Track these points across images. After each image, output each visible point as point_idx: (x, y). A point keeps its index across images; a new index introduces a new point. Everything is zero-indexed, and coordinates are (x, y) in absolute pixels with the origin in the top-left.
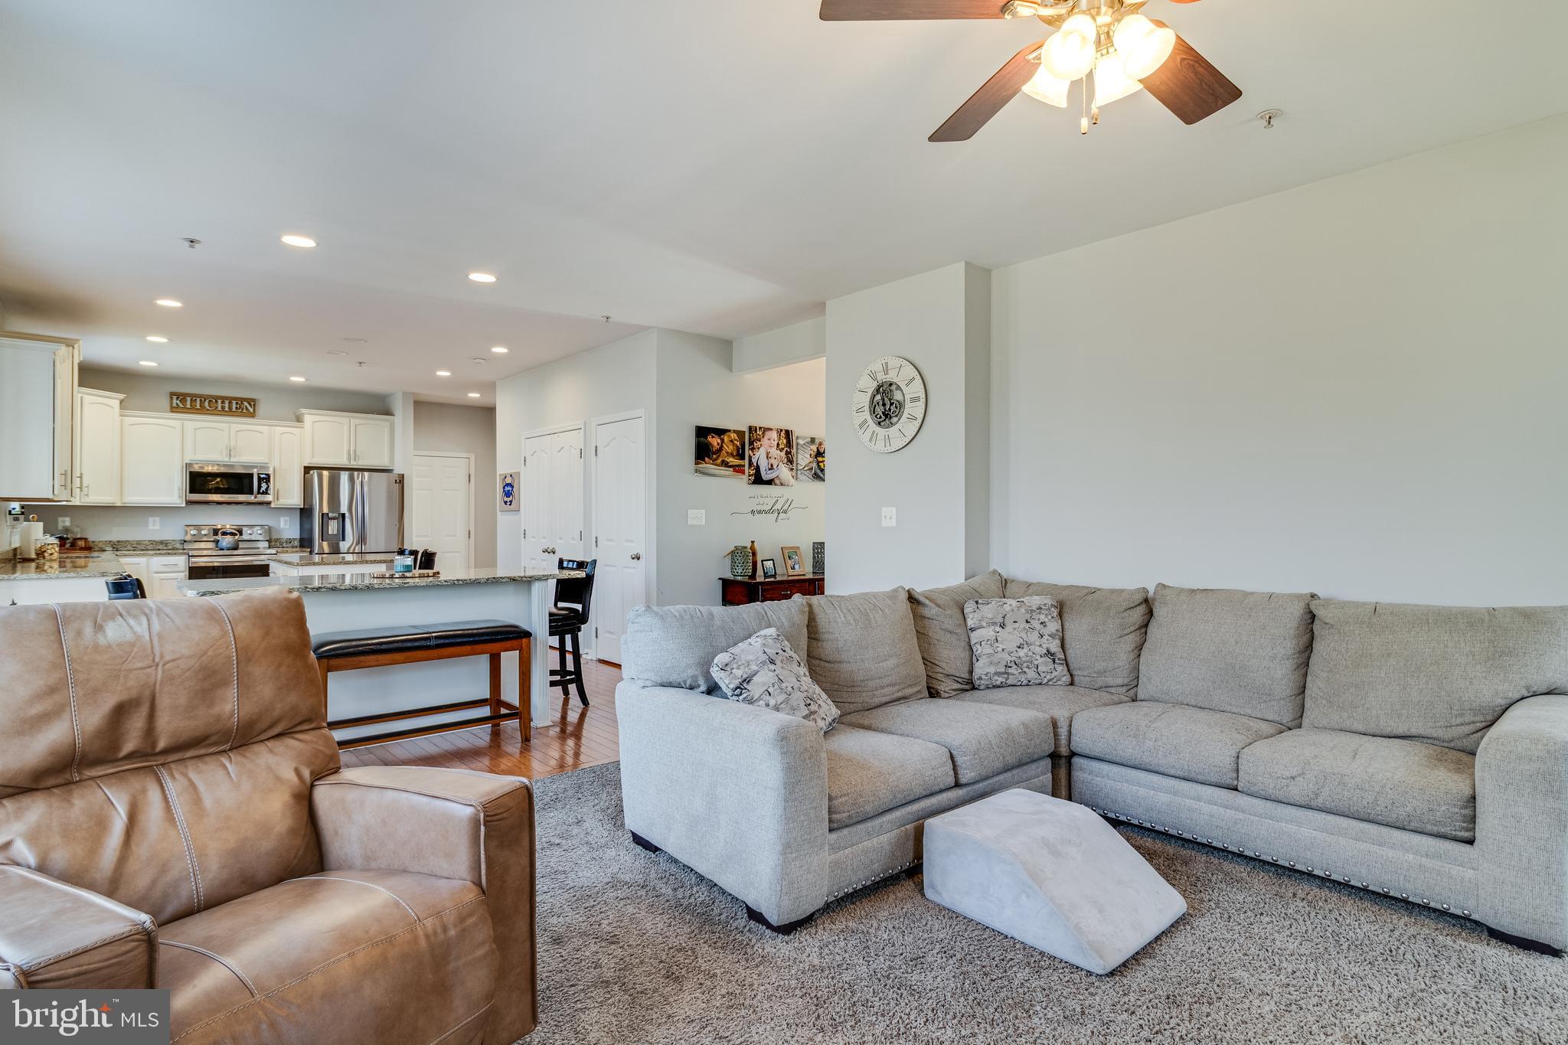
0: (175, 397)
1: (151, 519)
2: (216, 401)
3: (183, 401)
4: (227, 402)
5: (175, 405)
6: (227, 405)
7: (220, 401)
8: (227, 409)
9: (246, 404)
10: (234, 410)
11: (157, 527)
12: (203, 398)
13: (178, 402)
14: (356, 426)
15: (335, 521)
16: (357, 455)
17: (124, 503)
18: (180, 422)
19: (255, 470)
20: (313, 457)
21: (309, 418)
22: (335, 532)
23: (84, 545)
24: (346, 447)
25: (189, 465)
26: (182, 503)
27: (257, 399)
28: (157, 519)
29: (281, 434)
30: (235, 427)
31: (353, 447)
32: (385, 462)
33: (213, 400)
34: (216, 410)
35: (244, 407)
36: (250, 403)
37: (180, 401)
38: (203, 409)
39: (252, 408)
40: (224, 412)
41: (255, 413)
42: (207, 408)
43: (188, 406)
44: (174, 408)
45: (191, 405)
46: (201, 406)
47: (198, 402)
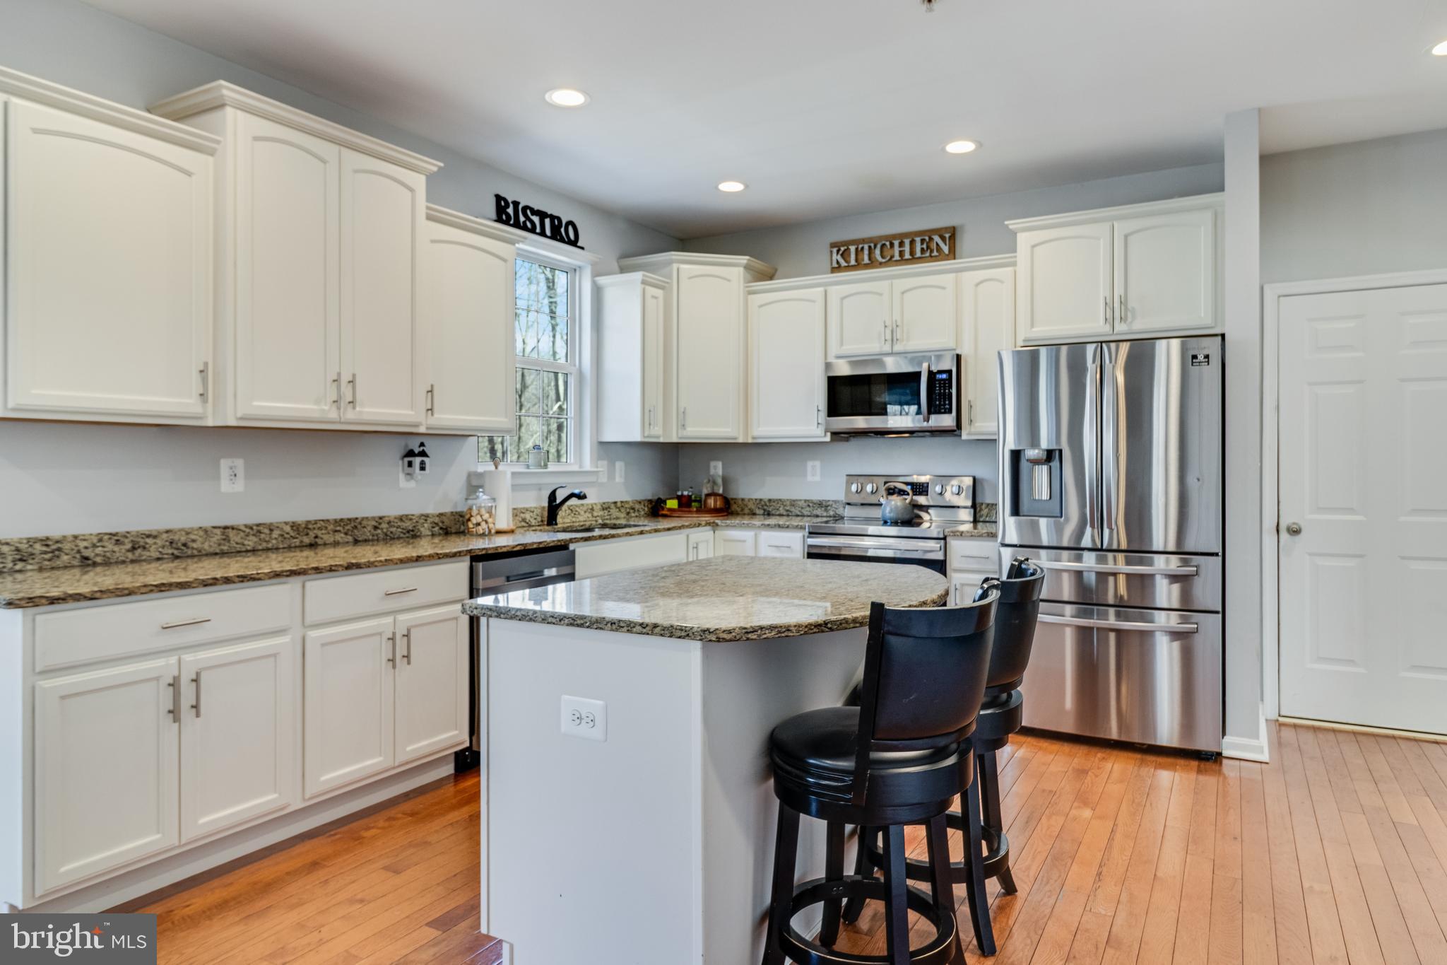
0: (835, 250)
1: (810, 464)
2: (892, 245)
3: (845, 255)
4: (907, 242)
5: (835, 265)
6: (907, 248)
7: (896, 243)
8: (907, 256)
9: (937, 239)
10: (918, 254)
11: (817, 478)
12: (873, 242)
13: (839, 258)
14: (1126, 237)
15: (1045, 468)
16: (1129, 307)
17: (754, 438)
18: (821, 289)
19: (925, 365)
20: (1032, 326)
21: (1024, 240)
22: (1045, 496)
23: (719, 504)
24: (1103, 291)
25: (828, 366)
26: (823, 434)
27: (962, 227)
28: (817, 463)
29: (977, 285)
30: (901, 284)
31: (1119, 291)
32: (1199, 317)
33: (888, 243)
34: (890, 262)
35: (934, 246)
36: (947, 236)
37: (842, 255)
38: (872, 264)
39: (946, 244)
40: (902, 261)
41: (952, 254)
42: (877, 261)
43: (853, 262)
44: (834, 270)
45: (857, 260)
46: (870, 259)
47: (866, 252)
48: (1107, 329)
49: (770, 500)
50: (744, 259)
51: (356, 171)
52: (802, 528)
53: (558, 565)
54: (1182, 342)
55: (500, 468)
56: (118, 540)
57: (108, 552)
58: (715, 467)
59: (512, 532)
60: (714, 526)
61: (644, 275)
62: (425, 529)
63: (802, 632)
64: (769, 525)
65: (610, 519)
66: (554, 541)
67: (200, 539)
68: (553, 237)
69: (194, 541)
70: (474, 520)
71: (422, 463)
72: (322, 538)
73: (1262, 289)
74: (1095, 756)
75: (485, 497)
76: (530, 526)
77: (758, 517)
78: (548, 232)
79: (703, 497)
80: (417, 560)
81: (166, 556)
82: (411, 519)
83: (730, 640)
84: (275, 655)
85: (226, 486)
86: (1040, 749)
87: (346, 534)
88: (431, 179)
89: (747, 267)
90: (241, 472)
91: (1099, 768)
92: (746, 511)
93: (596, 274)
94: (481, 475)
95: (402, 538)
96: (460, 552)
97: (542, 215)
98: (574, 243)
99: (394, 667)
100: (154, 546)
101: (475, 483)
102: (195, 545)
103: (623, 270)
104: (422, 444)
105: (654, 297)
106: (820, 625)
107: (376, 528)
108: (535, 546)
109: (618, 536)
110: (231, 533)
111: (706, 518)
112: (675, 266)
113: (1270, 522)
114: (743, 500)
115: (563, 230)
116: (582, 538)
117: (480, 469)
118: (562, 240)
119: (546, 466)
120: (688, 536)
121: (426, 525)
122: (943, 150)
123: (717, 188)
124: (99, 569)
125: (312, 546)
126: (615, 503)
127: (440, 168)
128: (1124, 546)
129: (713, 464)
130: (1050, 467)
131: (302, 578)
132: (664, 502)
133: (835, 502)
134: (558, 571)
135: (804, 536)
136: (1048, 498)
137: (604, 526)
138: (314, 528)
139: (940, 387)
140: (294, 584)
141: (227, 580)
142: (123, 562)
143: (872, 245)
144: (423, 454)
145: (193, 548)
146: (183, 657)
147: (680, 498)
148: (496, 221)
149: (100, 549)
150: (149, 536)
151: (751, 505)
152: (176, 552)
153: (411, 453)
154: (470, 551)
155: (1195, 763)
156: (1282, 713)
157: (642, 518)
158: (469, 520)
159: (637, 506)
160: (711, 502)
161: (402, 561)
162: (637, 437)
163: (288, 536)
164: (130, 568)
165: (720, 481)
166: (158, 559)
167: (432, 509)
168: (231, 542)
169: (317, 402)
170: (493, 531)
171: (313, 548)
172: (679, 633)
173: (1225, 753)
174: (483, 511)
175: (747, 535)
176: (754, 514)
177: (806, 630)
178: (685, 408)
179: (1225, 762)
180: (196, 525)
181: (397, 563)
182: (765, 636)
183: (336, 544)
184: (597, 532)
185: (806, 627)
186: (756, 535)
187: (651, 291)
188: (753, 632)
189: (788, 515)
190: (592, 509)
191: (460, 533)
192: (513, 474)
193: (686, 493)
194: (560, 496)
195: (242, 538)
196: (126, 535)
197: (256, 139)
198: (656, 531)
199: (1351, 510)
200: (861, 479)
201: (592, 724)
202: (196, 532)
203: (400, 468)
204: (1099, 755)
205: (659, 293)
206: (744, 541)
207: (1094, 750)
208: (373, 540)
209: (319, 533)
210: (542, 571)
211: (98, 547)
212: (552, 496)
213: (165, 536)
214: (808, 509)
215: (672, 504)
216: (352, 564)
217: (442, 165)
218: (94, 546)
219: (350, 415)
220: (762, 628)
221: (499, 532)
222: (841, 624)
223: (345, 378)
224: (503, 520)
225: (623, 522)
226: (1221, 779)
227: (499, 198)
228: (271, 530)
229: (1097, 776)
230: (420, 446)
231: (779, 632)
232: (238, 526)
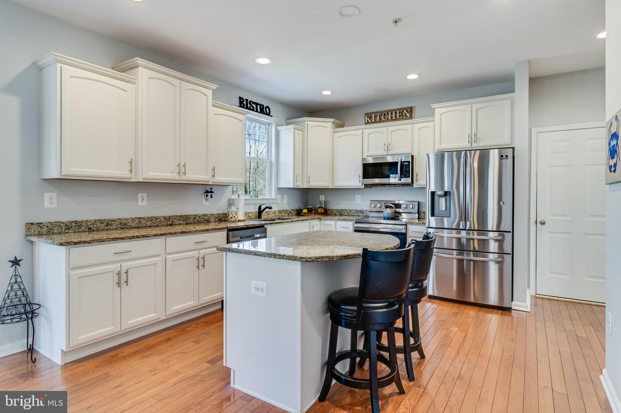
0: (367, 116)
1: (357, 196)
2: (388, 114)
3: (370, 118)
4: (394, 113)
5: (367, 122)
6: (394, 115)
7: (390, 113)
8: (394, 118)
9: (405, 111)
10: (398, 117)
11: (360, 202)
12: (381, 113)
13: (368, 119)
14: (477, 110)
15: (444, 198)
16: (478, 137)
17: (335, 187)
18: (361, 131)
19: (400, 159)
20: (441, 144)
21: (438, 112)
22: (444, 209)
23: (322, 211)
24: (468, 131)
25: (363, 159)
26: (361, 185)
27: (415, 107)
28: (360, 196)
29: (420, 129)
30: (391, 129)
31: (474, 131)
32: (505, 141)
33: (386, 113)
34: (388, 120)
35: (404, 114)
36: (409, 110)
37: (369, 118)
38: (381, 121)
39: (408, 114)
40: (392, 120)
41: (411, 117)
42: (383, 120)
43: (373, 121)
44: (366, 124)
45: (375, 120)
46: (380, 119)
47: (378, 117)
48: (469, 145)
49: (342, 210)
50: (332, 120)
51: (186, 89)
52: (353, 220)
53: (260, 233)
54: (499, 151)
55: (240, 197)
56: (102, 222)
57: (98, 226)
58: (322, 197)
59: (244, 221)
60: (320, 219)
61: (294, 126)
62: (212, 219)
63: (338, 259)
64: (340, 219)
65: (282, 216)
66: (258, 224)
67: (131, 222)
68: (261, 112)
69: (128, 223)
70: (230, 216)
71: (211, 195)
72: (175, 222)
73: (530, 131)
74: (462, 308)
75: (234, 208)
76: (251, 219)
77: (337, 216)
78: (259, 111)
79: (317, 208)
80: (207, 231)
81: (119, 228)
82: (207, 216)
83: (311, 261)
84: (155, 264)
85: (140, 203)
86: (441, 304)
87: (183, 221)
88: (214, 91)
89: (333, 123)
90: (145, 198)
91: (463, 312)
92: (333, 214)
93: (277, 126)
94: (233, 200)
95: (204, 222)
96: (223, 228)
97: (257, 104)
98: (268, 114)
99: (199, 269)
100: (114, 225)
101: (231, 202)
102: (129, 224)
103: (287, 124)
104: (211, 188)
105: (298, 134)
106: (345, 256)
107: (194, 219)
108: (251, 226)
109: (283, 223)
110: (142, 220)
111: (318, 216)
112: (306, 122)
113: (533, 220)
114: (332, 209)
115: (264, 109)
116: (269, 223)
117: (233, 198)
118: (264, 114)
119: (258, 197)
120: (310, 223)
121: (213, 218)
122: (406, 78)
123: (321, 93)
124: (95, 232)
125: (171, 225)
126: (284, 210)
127: (217, 87)
128: (476, 228)
129: (321, 196)
130: (446, 198)
131: (165, 236)
132: (302, 210)
133: (366, 210)
134: (260, 235)
135: (353, 223)
136: (445, 210)
137: (279, 219)
138: (172, 219)
139: (405, 168)
140: (162, 239)
141: (138, 237)
142: (104, 230)
143: (381, 114)
144: (212, 192)
145: (128, 225)
146: (122, 264)
147: (308, 209)
148: (239, 107)
149: (95, 225)
150: (112, 221)
151: (335, 212)
152: (122, 227)
153: (207, 192)
154: (227, 228)
155: (500, 312)
156: (537, 293)
157: (294, 216)
158: (228, 216)
159: (292, 212)
160: (320, 210)
161: (201, 231)
162: (291, 186)
163: (163, 221)
164: (106, 232)
165: (323, 202)
166: (116, 229)
167: (215, 212)
168: (142, 223)
169: (172, 173)
170: (237, 220)
171: (171, 226)
172: (292, 259)
173: (512, 308)
174: (233, 213)
175: (332, 223)
176: (336, 215)
177: (340, 258)
178: (310, 175)
179: (513, 311)
180: (129, 217)
181: (200, 232)
182: (324, 260)
183: (180, 224)
184: (277, 221)
185: (340, 257)
186: (335, 222)
187: (297, 132)
188: (319, 258)
189: (348, 216)
190: (275, 213)
191: (225, 221)
192: (245, 199)
193: (310, 207)
194: (263, 208)
195: (146, 222)
196: (105, 220)
197: (150, 78)
198: (298, 221)
199: (565, 215)
200: (376, 202)
201: (262, 291)
202: (129, 220)
203: (204, 197)
204: (463, 307)
205: (300, 132)
206: (331, 225)
207: (461, 305)
208: (193, 223)
209: (174, 220)
210: (254, 235)
211: (94, 224)
212: (260, 207)
213: (118, 221)
214: (356, 213)
215: (305, 211)
216: (183, 231)
217: (218, 86)
218: (93, 224)
219: (184, 178)
220: (323, 257)
221: (239, 221)
222: (353, 256)
223: (182, 164)
224: (241, 216)
225: (286, 217)
226: (510, 318)
227: (240, 98)
228: (156, 219)
229: (461, 315)
230: (210, 189)
231: (330, 259)
232: (145, 217)
